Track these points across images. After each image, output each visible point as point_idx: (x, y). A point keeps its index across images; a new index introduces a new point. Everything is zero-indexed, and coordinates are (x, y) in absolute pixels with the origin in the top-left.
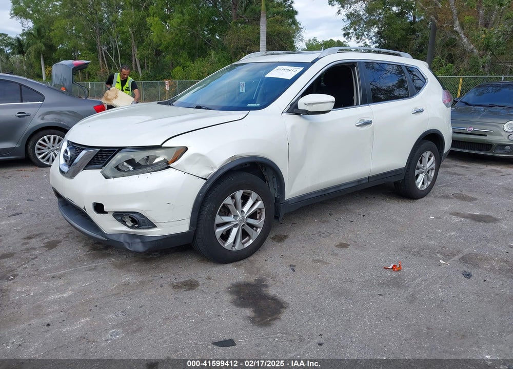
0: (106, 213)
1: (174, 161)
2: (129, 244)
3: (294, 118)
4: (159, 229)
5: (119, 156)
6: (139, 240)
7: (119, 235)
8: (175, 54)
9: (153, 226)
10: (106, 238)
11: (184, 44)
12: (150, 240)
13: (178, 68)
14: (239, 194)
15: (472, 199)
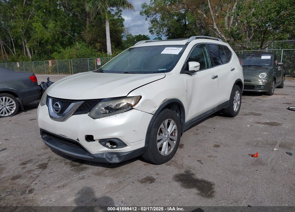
0: (94, 141)
1: (135, 105)
2: (109, 158)
4: (129, 147)
5: (100, 104)
6: (116, 156)
7: (103, 154)
8: (53, 45)
9: (125, 145)
10: (93, 157)
11: (58, 38)
12: (124, 155)
13: (55, 53)
14: (166, 122)
15: (260, 115)
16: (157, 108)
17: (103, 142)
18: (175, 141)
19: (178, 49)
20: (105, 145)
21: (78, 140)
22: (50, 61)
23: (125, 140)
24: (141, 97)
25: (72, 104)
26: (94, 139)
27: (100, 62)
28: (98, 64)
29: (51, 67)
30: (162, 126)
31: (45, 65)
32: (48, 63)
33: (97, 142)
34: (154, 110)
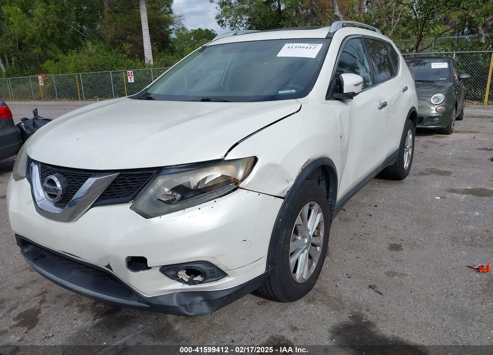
0: (150, 268)
2: (185, 306)
3: (335, 105)
4: (232, 279)
6: (200, 299)
7: (170, 296)
8: (44, 46)
9: (222, 274)
10: (148, 303)
11: (53, 35)
12: (219, 297)
13: (48, 62)
15: (448, 173)
16: (292, 183)
17: (170, 271)
18: (319, 246)
19: (313, 47)
20: (175, 278)
21: (109, 266)
22: (40, 77)
23: (222, 264)
24: (255, 159)
25: (91, 181)
26: (149, 266)
27: (133, 77)
28: (129, 81)
29: (43, 87)
30: (298, 220)
31: (31, 84)
32: (37, 80)
33: (156, 272)
34: (285, 186)
